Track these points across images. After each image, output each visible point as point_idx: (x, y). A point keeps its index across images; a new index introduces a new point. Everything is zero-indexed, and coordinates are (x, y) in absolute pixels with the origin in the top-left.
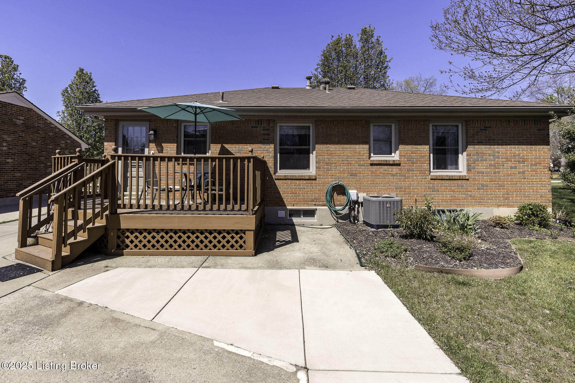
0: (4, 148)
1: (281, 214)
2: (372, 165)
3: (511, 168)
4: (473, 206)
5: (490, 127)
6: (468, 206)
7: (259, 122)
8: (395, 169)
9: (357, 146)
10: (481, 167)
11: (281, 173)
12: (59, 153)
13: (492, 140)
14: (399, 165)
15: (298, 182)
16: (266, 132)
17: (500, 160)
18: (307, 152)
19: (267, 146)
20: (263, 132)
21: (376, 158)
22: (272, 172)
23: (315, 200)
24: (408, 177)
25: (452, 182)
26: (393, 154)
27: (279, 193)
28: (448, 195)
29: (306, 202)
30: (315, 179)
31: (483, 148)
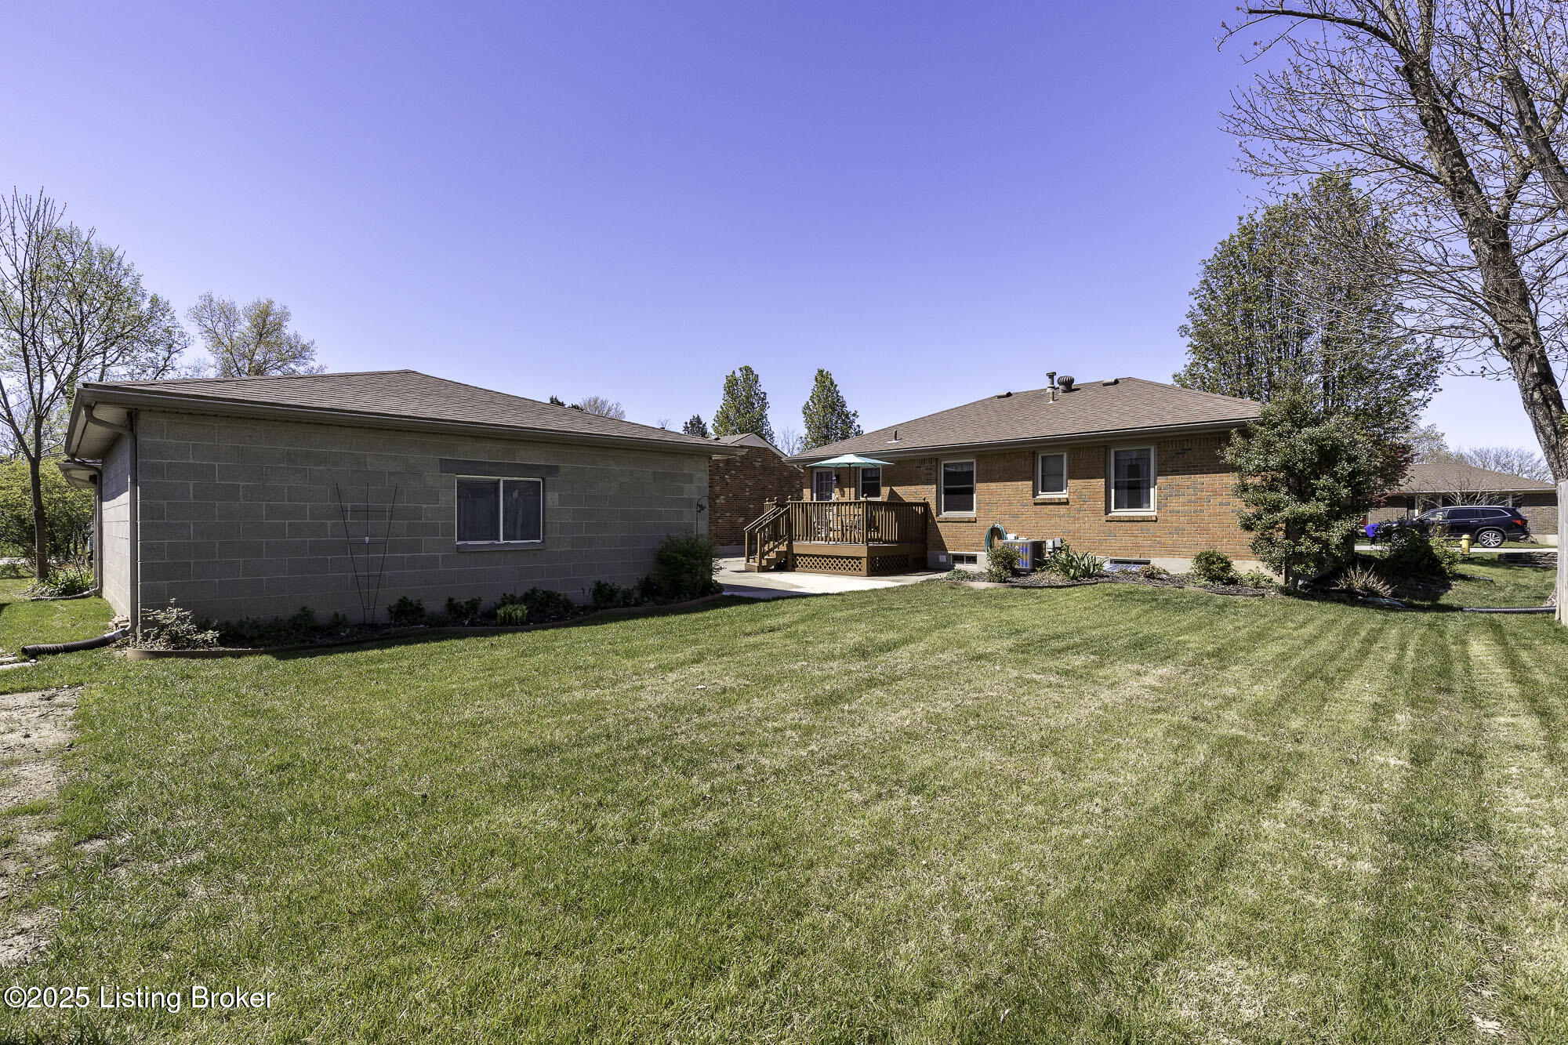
0: (747, 494)
1: (943, 559)
2: (1035, 504)
3: (1221, 504)
4: (1162, 556)
5: (1190, 449)
6: (1155, 556)
7: (923, 461)
8: (1062, 509)
9: (1020, 483)
10: (1175, 504)
11: (945, 515)
12: (791, 499)
13: (1193, 467)
14: (1067, 503)
15: (958, 524)
16: (928, 472)
17: (1204, 493)
18: (971, 491)
19: (930, 487)
20: (926, 472)
21: (1043, 496)
22: (935, 515)
23: (977, 544)
24: (1079, 519)
25: (1134, 524)
26: (1065, 491)
27: (940, 536)
28: (1128, 541)
29: (967, 546)
30: (975, 522)
31: (1178, 479)
